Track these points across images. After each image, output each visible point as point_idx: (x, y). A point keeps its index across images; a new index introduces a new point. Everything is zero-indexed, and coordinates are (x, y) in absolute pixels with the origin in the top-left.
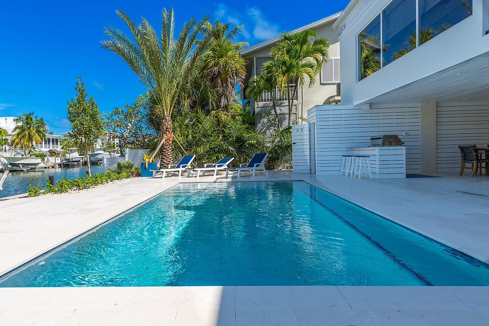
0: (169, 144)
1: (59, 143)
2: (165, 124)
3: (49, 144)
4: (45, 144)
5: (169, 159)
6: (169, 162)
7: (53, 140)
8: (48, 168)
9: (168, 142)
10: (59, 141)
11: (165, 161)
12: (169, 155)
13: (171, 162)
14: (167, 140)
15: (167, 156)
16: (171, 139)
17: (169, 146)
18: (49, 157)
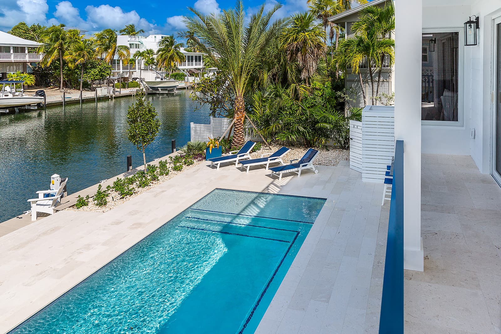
0: (240, 123)
1: (202, 61)
2: (237, 105)
3: (192, 61)
4: (189, 61)
5: (240, 138)
6: (240, 141)
7: (196, 57)
8: (187, 89)
9: (239, 122)
10: (202, 58)
11: (235, 140)
12: (240, 134)
13: (242, 141)
14: (239, 120)
15: (238, 135)
16: (242, 119)
17: (240, 125)
18: (189, 77)
